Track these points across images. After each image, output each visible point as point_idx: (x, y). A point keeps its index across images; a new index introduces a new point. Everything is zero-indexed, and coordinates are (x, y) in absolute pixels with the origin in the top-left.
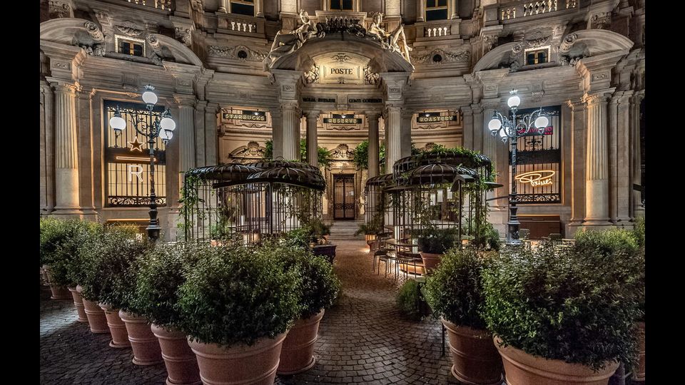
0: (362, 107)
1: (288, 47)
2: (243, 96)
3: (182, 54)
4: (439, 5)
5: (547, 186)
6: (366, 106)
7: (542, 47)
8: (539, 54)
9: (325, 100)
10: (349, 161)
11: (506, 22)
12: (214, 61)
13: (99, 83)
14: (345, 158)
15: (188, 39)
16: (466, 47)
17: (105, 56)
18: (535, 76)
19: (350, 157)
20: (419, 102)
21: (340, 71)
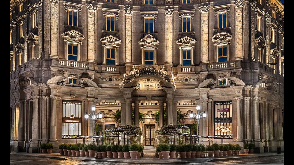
0: (157, 99)
1: (129, 80)
2: (111, 96)
3: (91, 83)
4: (188, 59)
5: (228, 132)
6: (158, 99)
7: (224, 79)
8: (223, 81)
9: (142, 96)
10: (153, 118)
11: (210, 70)
12: (100, 83)
13: (63, 95)
14: (151, 117)
15: (93, 77)
16: (197, 76)
17: (65, 86)
18: (221, 90)
19: (153, 117)
20: (180, 97)
21: (148, 86)
